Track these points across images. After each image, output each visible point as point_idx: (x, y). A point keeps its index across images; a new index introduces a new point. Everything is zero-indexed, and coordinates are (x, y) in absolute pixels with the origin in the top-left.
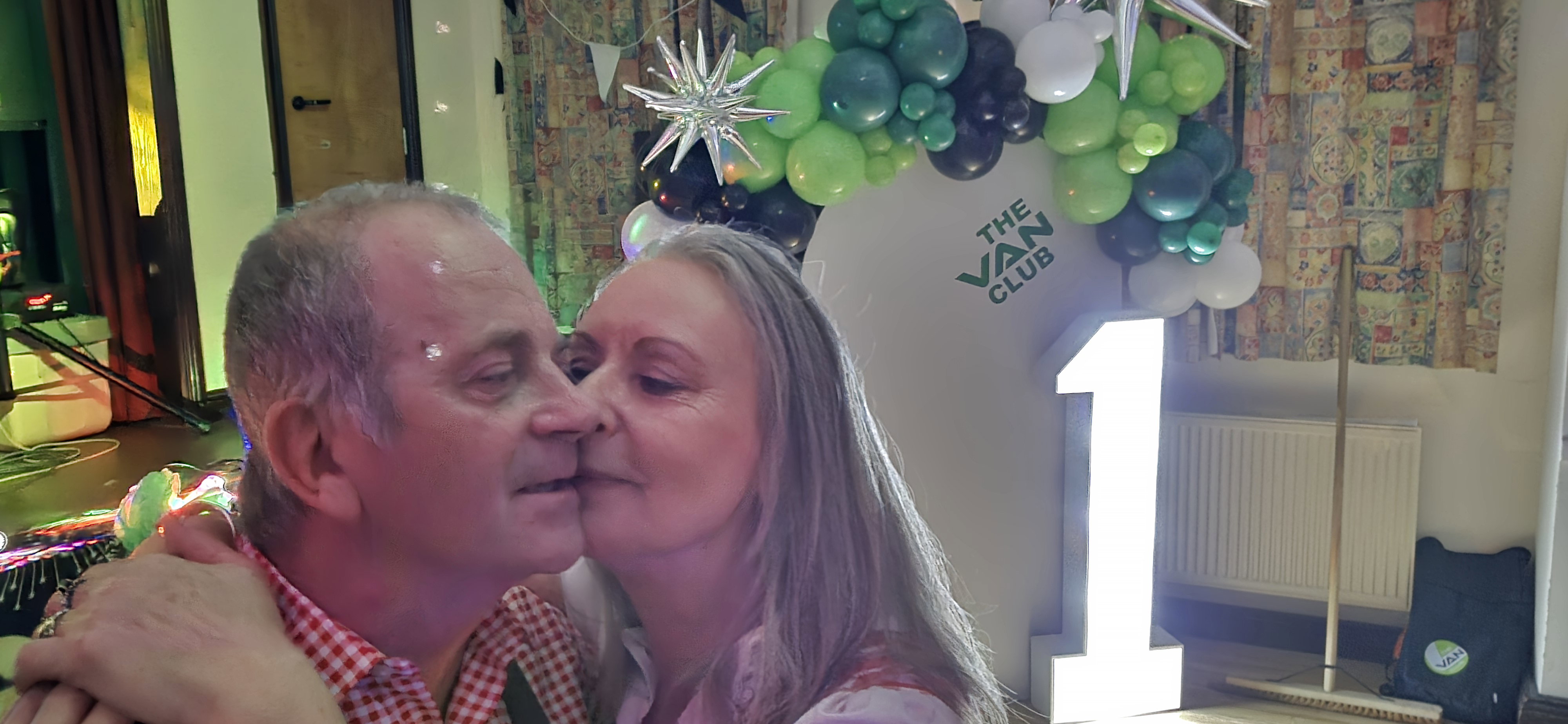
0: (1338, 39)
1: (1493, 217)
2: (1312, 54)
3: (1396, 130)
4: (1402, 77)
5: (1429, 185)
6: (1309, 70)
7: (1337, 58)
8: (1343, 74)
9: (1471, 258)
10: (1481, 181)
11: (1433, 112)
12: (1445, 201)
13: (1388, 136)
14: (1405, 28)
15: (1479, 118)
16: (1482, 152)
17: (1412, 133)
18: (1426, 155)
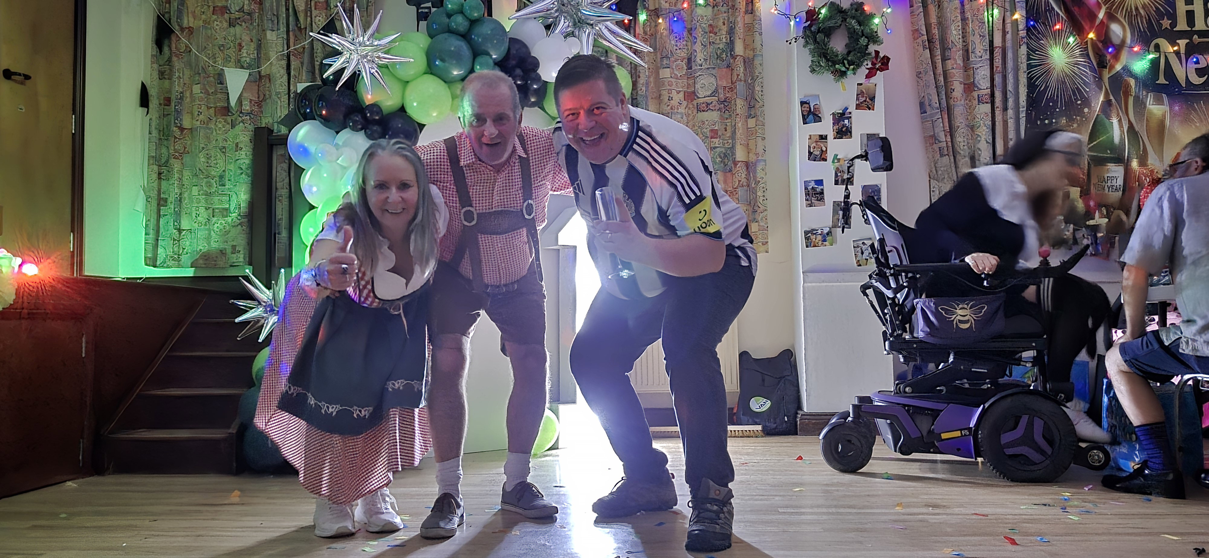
0: (681, 85)
1: (760, 174)
2: (670, 91)
3: (712, 131)
4: (713, 104)
5: (729, 161)
6: (669, 100)
7: (681, 95)
8: (685, 103)
9: (752, 197)
10: (752, 158)
11: (728, 124)
12: (738, 166)
13: (708, 134)
14: (713, 80)
15: (749, 127)
16: (752, 143)
17: (720, 133)
18: (726, 145)
